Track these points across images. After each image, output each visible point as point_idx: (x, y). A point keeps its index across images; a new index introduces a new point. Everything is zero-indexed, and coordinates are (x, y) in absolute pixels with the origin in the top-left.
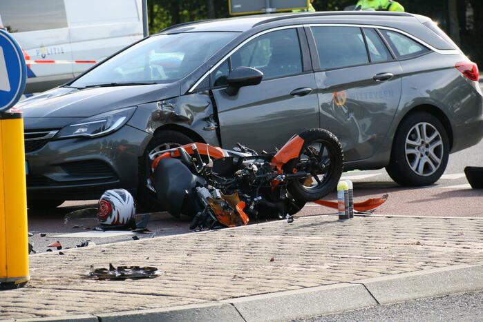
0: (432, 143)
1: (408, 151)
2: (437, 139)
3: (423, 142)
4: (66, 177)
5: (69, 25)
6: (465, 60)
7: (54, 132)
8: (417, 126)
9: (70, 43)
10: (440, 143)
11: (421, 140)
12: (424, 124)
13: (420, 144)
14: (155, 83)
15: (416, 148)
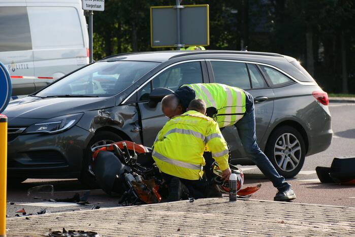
0: (293, 148)
1: (276, 153)
2: (297, 145)
3: (287, 147)
4: (30, 161)
5: (33, 48)
6: (319, 90)
7: (23, 129)
8: (283, 136)
9: (33, 61)
10: (299, 148)
11: (286, 146)
12: (289, 134)
13: (284, 148)
14: (97, 97)
15: (282, 151)
